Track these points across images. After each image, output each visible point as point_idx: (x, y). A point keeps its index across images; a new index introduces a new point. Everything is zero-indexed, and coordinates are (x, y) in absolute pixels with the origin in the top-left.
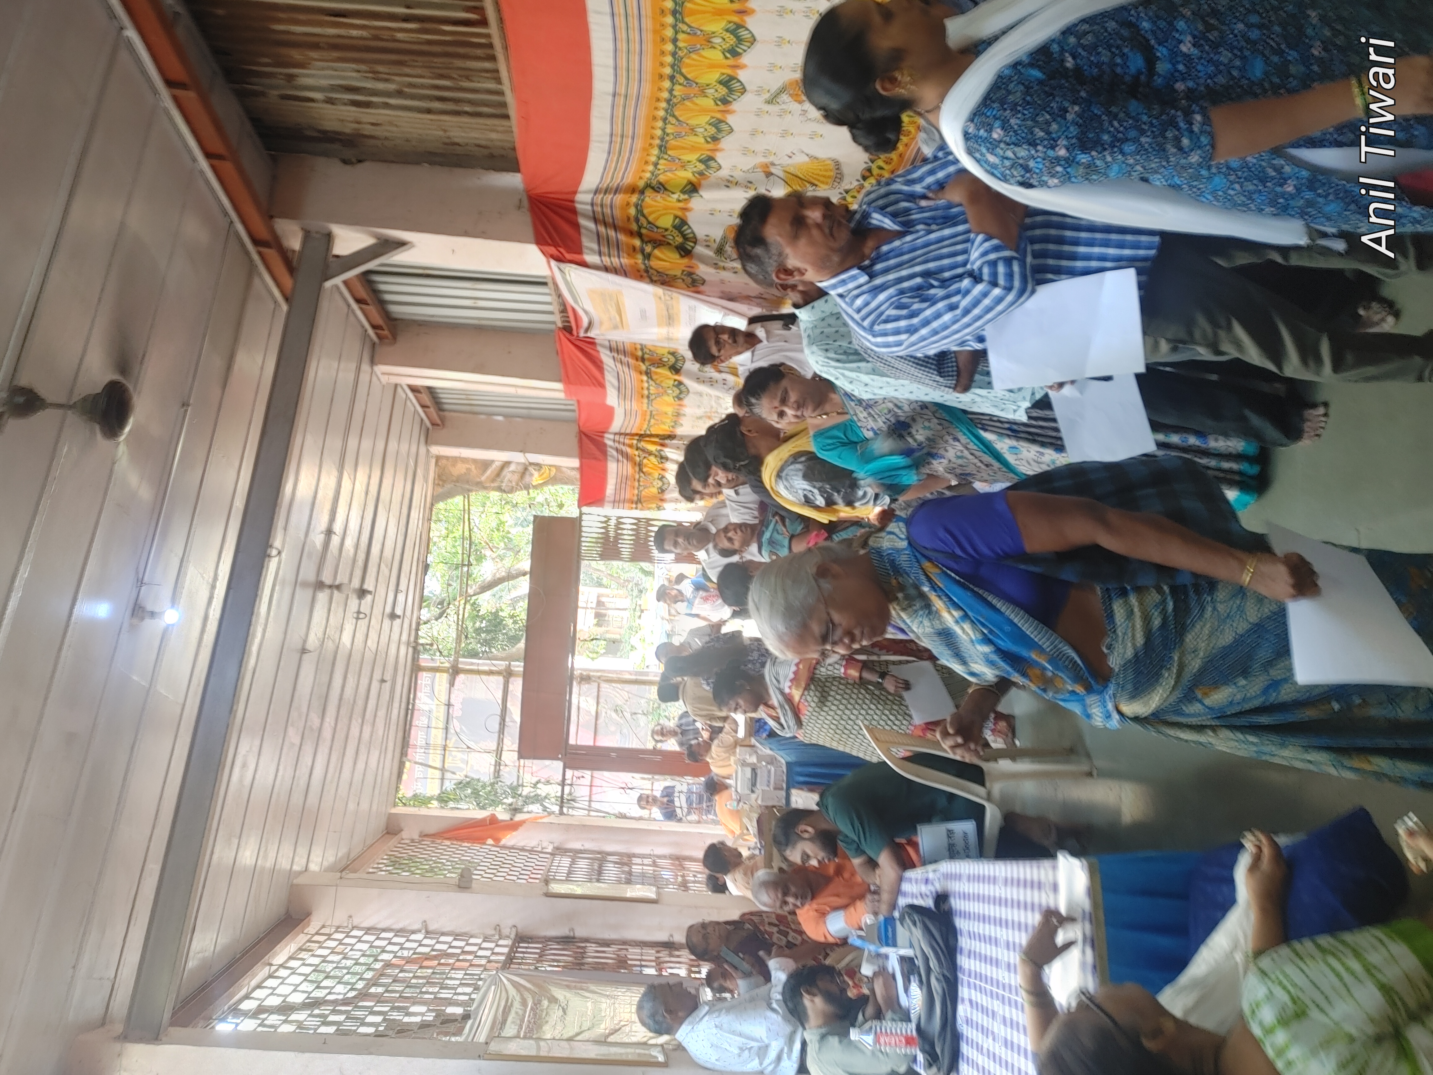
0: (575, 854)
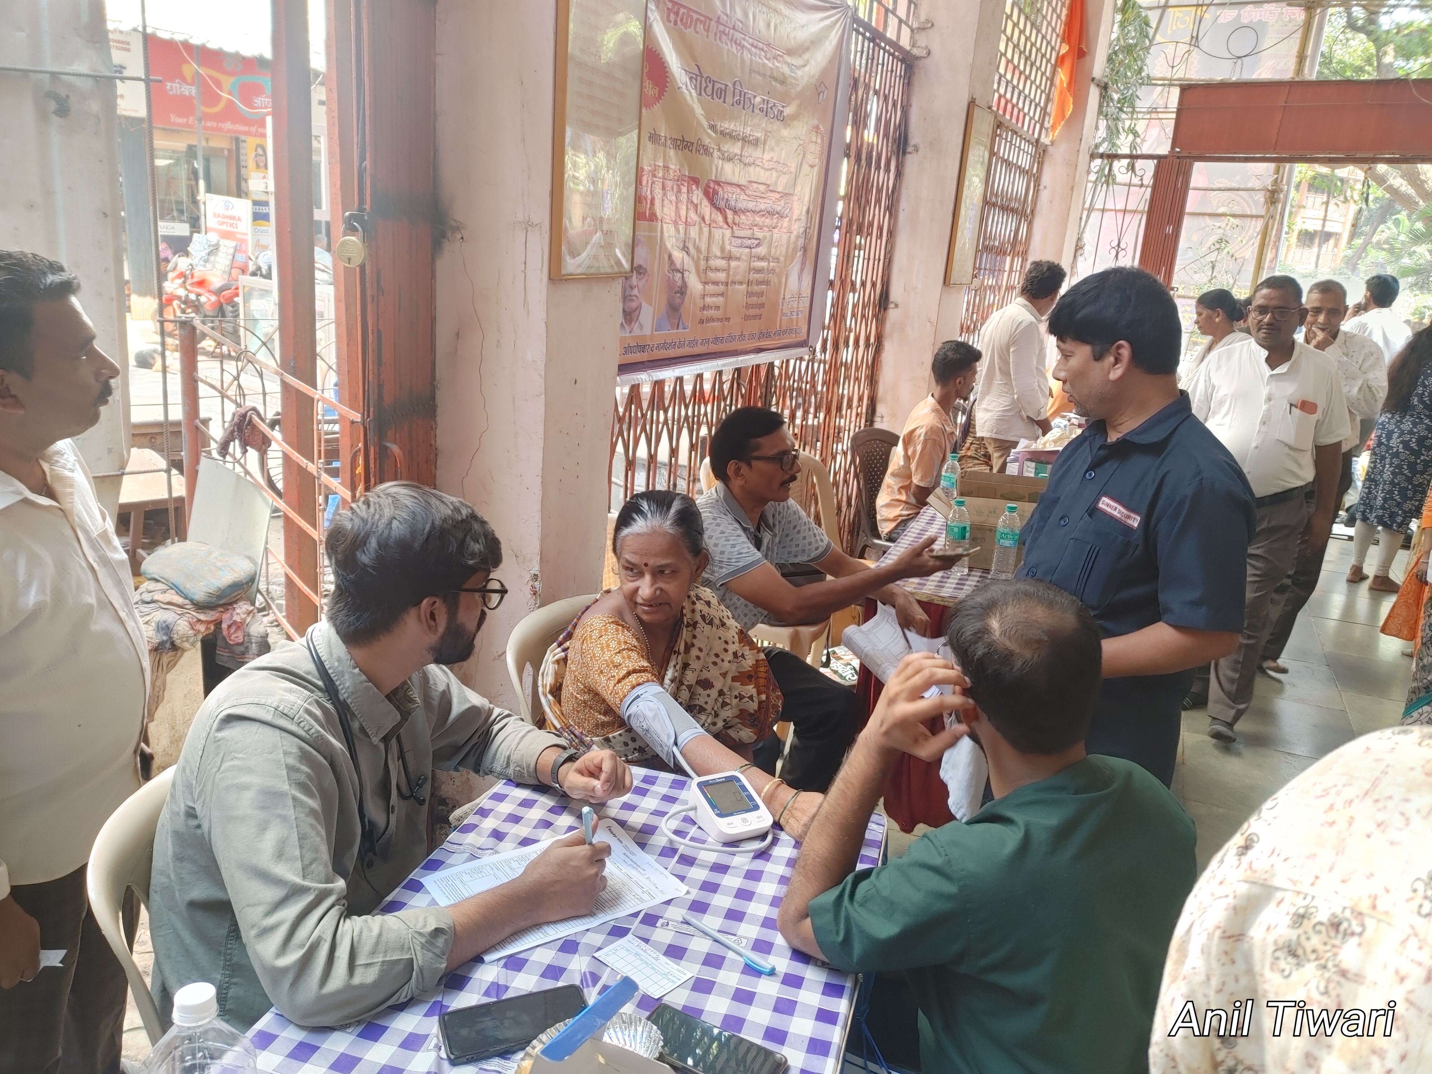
0: (1034, 178)
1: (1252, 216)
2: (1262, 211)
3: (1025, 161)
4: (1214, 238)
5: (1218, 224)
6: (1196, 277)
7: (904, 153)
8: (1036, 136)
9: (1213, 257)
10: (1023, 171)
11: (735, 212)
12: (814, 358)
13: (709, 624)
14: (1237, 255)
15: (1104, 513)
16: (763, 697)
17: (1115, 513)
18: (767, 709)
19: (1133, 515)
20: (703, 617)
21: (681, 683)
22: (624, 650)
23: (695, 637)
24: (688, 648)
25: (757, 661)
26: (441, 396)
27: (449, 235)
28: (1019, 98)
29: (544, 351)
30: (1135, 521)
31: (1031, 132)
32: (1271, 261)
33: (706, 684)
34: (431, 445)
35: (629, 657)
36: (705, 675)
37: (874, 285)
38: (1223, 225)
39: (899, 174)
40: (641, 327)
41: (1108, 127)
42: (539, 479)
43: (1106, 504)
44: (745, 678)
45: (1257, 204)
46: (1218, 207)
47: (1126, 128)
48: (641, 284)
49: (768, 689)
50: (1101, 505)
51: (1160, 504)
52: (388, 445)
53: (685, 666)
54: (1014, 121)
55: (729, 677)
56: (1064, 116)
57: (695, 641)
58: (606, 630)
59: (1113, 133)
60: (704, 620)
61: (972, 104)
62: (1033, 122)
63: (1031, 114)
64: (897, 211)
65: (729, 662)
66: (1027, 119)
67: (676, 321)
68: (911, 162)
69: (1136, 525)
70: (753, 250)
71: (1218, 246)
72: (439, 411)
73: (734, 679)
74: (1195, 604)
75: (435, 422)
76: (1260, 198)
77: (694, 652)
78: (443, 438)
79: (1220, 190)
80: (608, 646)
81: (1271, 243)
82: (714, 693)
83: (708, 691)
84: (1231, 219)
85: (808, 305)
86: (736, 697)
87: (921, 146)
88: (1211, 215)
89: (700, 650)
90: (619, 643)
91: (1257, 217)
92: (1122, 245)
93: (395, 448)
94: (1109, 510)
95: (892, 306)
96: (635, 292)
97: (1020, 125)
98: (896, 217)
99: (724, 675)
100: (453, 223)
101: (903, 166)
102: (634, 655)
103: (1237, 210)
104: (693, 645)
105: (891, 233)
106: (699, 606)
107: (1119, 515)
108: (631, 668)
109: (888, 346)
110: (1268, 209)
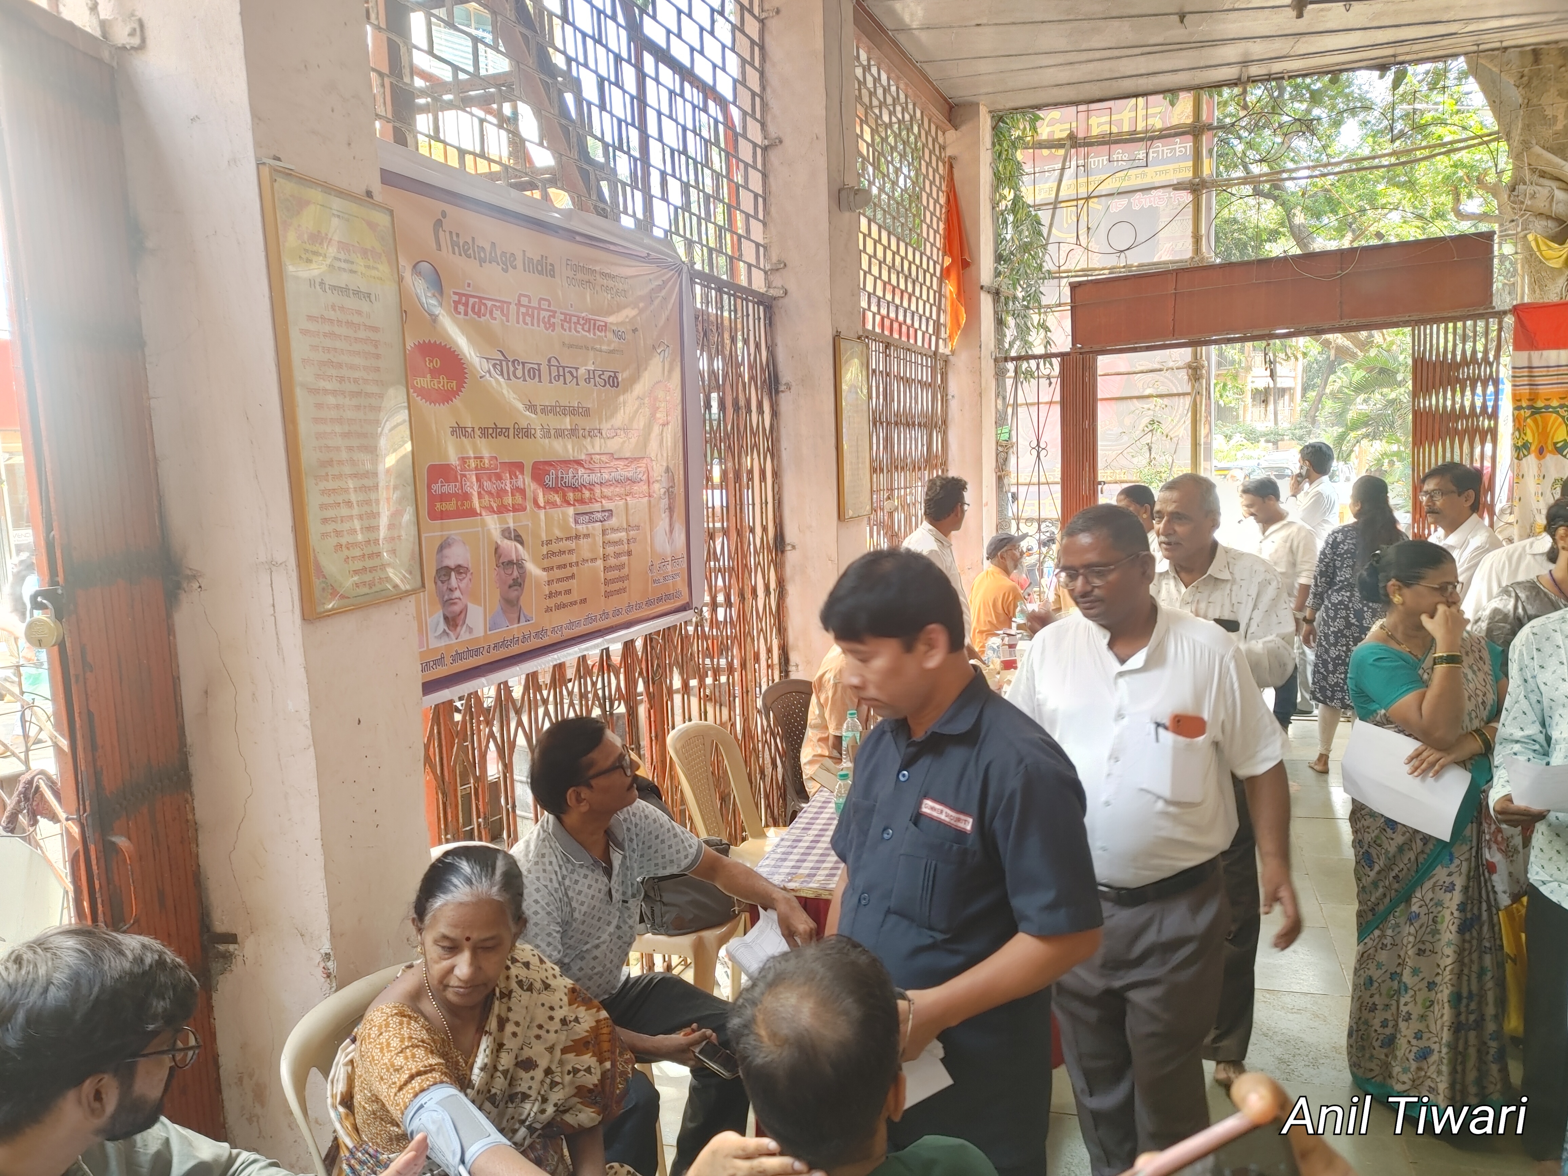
0: (940, 388)
1: (1179, 395)
2: (1188, 389)
3: (925, 375)
4: (1146, 420)
5: (1146, 406)
6: (1135, 460)
7: (777, 392)
8: (933, 348)
9: (1148, 439)
10: (923, 384)
11: (575, 489)
12: (702, 619)
13: (528, 990)
14: (1171, 434)
15: (931, 819)
16: (608, 1065)
17: (943, 817)
18: (613, 1078)
19: (962, 817)
20: (520, 983)
21: (495, 1068)
22: (407, 1047)
23: (509, 1009)
24: (502, 1023)
25: (598, 1021)
26: (196, 764)
27: (185, 585)
28: (905, 316)
29: (307, 698)
30: (968, 824)
31: (926, 346)
32: (1207, 436)
33: (528, 1065)
34: (187, 821)
35: (414, 1056)
36: (527, 1053)
37: (765, 529)
38: (1152, 407)
39: (775, 414)
40: (470, 630)
41: (1017, 325)
42: (319, 843)
43: (929, 807)
44: (579, 1046)
45: (1181, 382)
46: (1144, 389)
47: (1035, 324)
48: (463, 585)
49: (613, 1053)
50: (925, 810)
51: (990, 800)
52: (114, 839)
53: (499, 1047)
54: (904, 339)
55: (558, 1053)
56: (959, 325)
57: (511, 1015)
58: (387, 1025)
59: (1023, 331)
60: (522, 988)
61: (837, 338)
62: (927, 336)
63: (924, 328)
64: (779, 450)
65: (556, 1032)
66: (920, 334)
67: (516, 615)
68: (786, 401)
69: (968, 827)
70: (606, 523)
71: (1150, 427)
72: (194, 780)
73: (564, 1051)
74: (1051, 907)
75: (191, 794)
76: (1183, 375)
77: (510, 1028)
78: (203, 811)
79: (1142, 372)
80: (388, 1044)
81: (1203, 419)
82: (539, 1074)
83: (531, 1073)
84: (1158, 400)
85: (685, 565)
86: (569, 1073)
87: (793, 384)
88: (1138, 398)
89: (517, 1024)
90: (402, 1041)
91: (1184, 394)
92: (1042, 445)
93: (121, 841)
94: (935, 814)
95: (789, 548)
96: (457, 594)
97: (912, 341)
98: (779, 457)
99: (551, 1049)
100: (189, 572)
101: (777, 405)
102: (420, 1052)
103: (1163, 390)
104: (508, 1020)
105: (776, 474)
106: (514, 971)
107: (947, 819)
108: (414, 1071)
109: (792, 591)
110: (1193, 387)
